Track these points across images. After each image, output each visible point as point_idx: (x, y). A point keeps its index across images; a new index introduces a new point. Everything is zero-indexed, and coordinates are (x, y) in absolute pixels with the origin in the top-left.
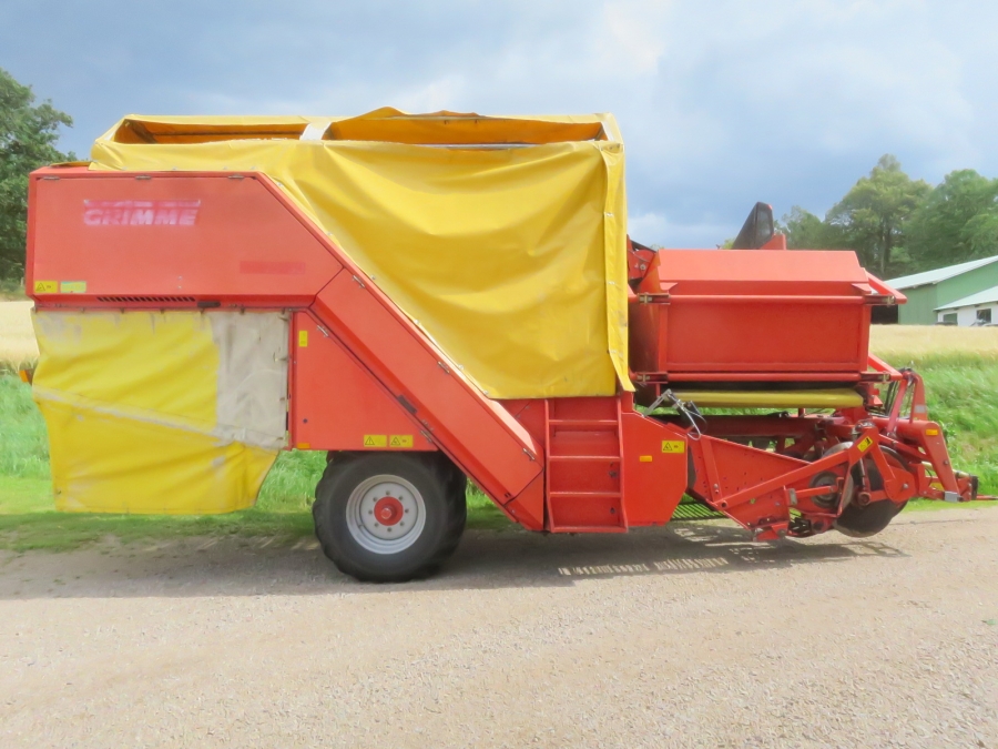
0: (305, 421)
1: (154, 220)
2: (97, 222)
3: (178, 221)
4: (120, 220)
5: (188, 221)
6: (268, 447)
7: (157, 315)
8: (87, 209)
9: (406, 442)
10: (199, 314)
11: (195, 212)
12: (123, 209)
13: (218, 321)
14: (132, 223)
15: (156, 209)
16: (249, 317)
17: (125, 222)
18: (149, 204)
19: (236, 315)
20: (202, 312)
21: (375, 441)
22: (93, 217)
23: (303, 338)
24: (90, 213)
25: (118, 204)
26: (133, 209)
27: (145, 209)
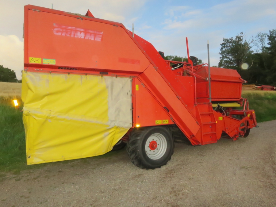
0: (138, 117)
1: (85, 37)
2: (60, 34)
3: (94, 39)
4: (70, 34)
5: (98, 39)
6: (126, 127)
7: (84, 76)
8: (55, 28)
9: (166, 122)
10: (100, 77)
11: (101, 36)
12: (71, 30)
13: (108, 79)
14: (75, 37)
15: (86, 33)
16: (119, 79)
17: (72, 36)
18: (82, 30)
19: (114, 78)
20: (102, 76)
21: (159, 122)
22: (58, 32)
23: (137, 87)
24: (56, 29)
25: (69, 28)
26: (76, 31)
27: (81, 32)
